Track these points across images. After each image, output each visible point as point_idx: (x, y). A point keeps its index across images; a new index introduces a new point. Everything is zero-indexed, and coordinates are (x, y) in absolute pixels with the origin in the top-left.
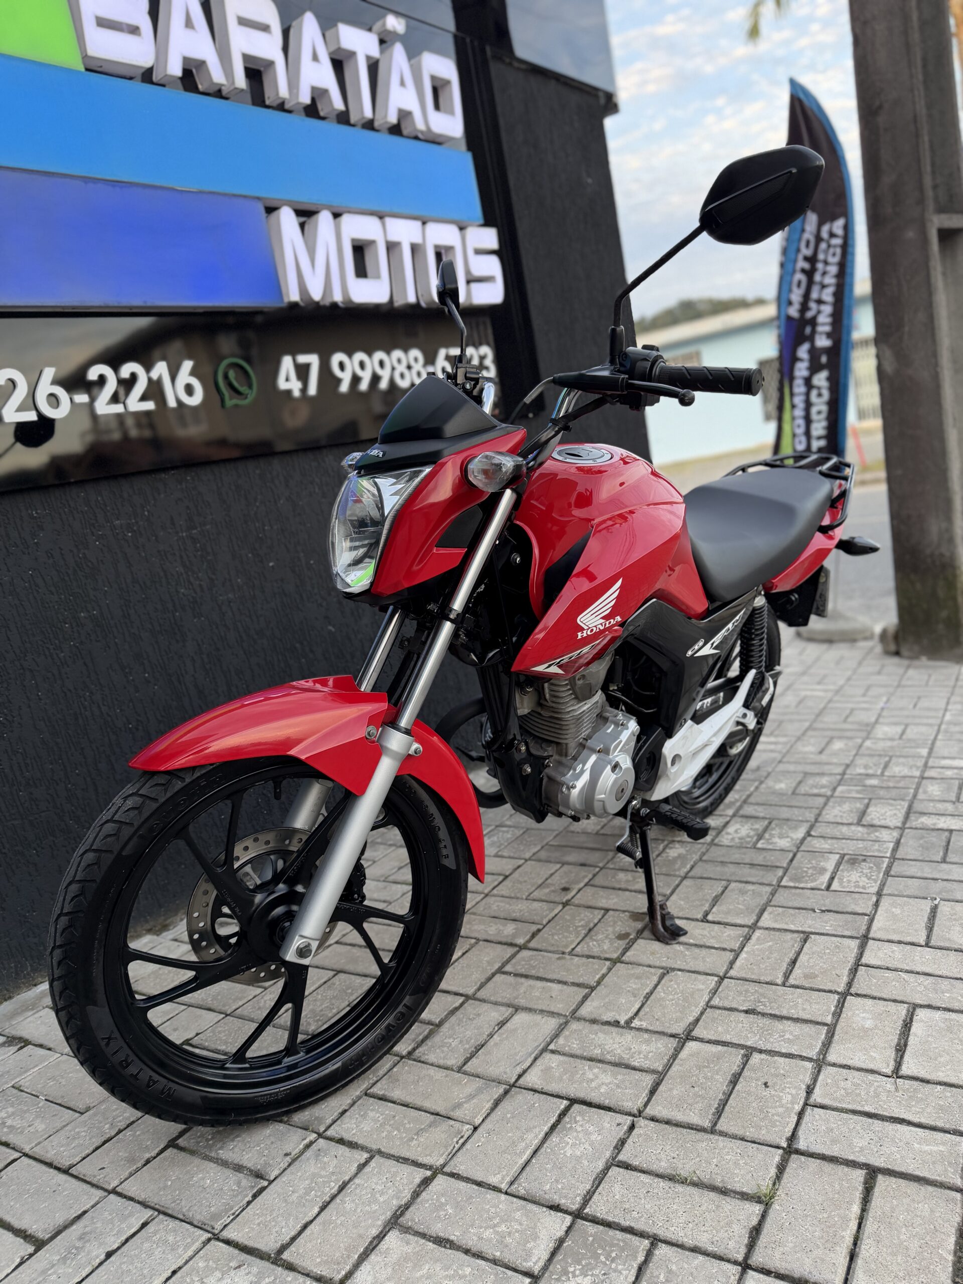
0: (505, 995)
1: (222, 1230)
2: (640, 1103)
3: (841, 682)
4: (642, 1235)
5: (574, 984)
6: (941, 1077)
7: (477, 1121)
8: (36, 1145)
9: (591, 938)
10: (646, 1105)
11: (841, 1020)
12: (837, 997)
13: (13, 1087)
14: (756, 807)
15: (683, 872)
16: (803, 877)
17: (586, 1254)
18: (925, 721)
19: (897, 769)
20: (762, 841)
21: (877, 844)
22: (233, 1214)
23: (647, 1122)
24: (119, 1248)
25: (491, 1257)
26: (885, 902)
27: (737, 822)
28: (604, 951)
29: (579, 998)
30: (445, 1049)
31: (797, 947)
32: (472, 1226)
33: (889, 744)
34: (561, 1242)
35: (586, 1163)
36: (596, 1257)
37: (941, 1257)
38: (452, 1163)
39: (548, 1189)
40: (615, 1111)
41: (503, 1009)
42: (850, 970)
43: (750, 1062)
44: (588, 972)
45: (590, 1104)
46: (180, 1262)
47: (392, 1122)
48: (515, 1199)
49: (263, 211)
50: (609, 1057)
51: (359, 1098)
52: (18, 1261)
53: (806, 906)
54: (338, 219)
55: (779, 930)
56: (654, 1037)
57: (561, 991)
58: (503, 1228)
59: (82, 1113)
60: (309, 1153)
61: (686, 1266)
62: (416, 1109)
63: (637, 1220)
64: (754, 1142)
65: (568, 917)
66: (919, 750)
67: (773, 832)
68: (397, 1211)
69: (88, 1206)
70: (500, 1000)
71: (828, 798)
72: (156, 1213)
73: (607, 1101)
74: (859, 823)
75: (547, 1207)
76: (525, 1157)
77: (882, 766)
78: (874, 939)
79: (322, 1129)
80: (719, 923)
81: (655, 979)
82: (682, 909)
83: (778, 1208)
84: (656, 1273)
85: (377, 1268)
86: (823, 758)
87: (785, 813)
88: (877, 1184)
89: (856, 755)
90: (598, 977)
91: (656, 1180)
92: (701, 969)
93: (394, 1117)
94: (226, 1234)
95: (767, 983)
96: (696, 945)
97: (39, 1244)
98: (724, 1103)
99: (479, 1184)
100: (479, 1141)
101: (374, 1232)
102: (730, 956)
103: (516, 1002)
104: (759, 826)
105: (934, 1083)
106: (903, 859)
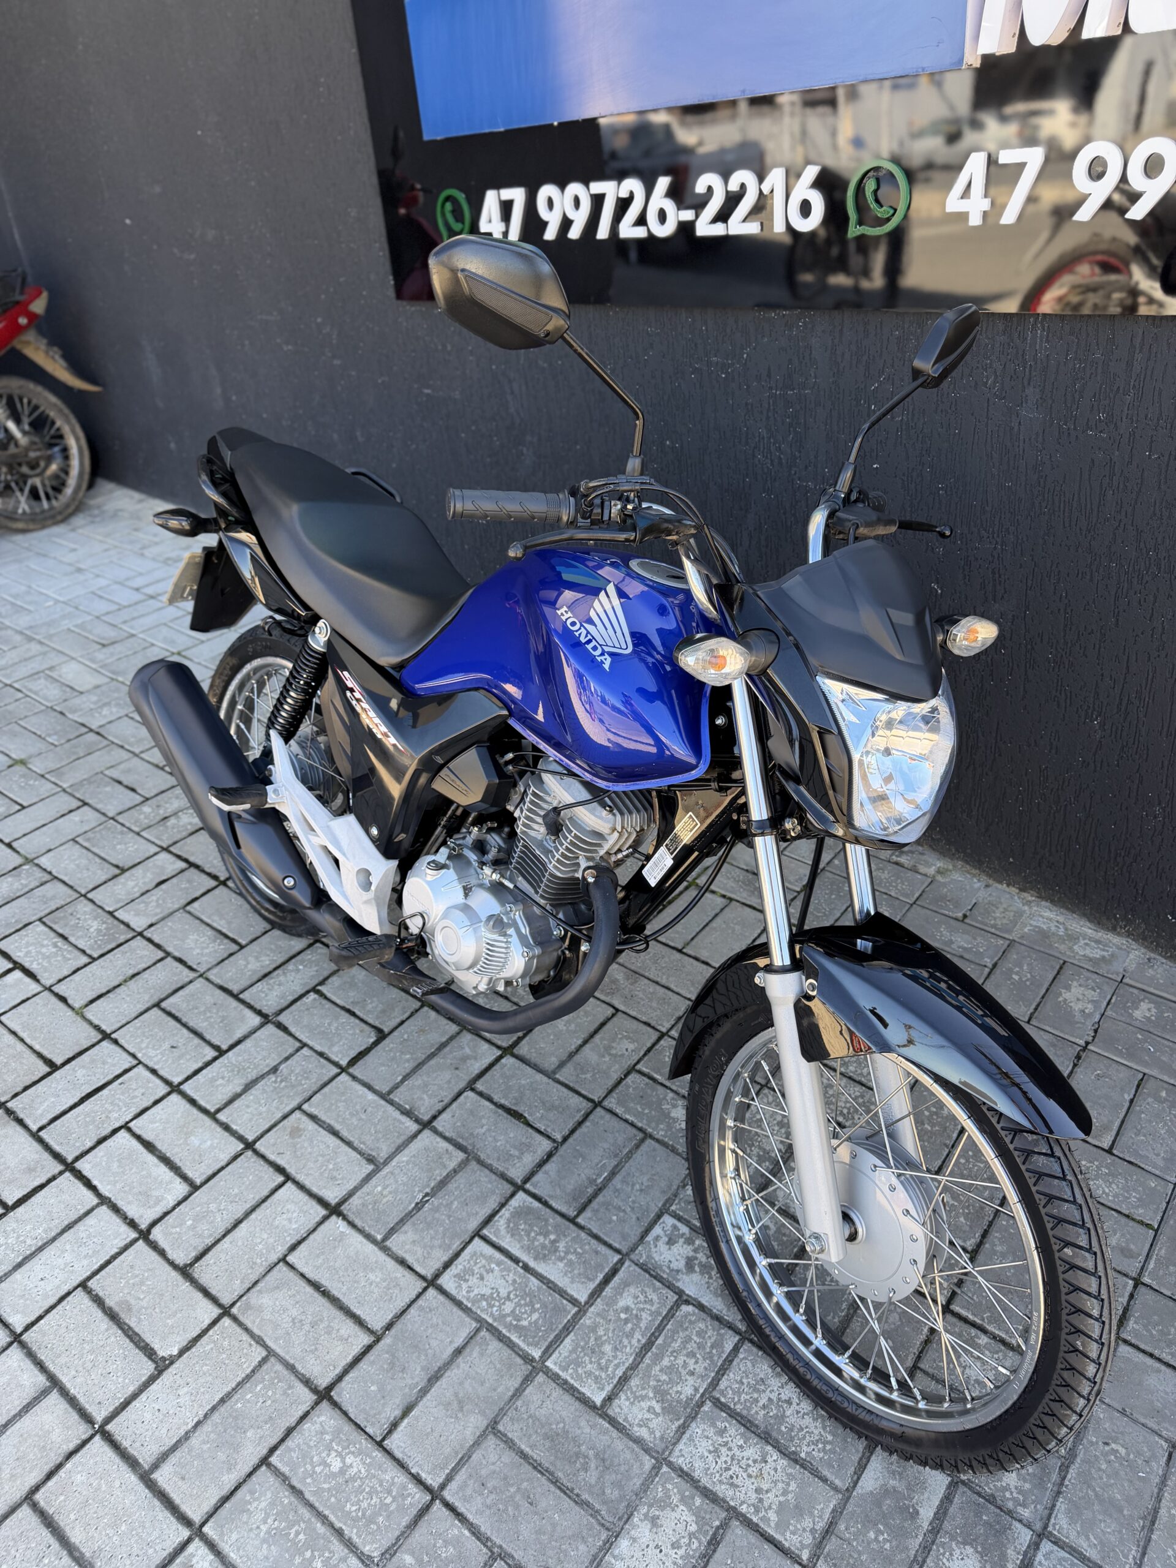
11: (215, 1126)
12: (250, 1138)
16: (530, 1225)
17: (110, 933)
23: (191, 978)
34: (127, 925)
36: (105, 936)
39: (168, 923)
40: (215, 965)
43: (208, 1048)
45: (232, 954)
50: (281, 972)
53: (445, 1191)
63: (115, 956)
75: (156, 922)
76: (206, 919)
78: (327, 1217)
80: (455, 1099)
81: (375, 1023)
88: (44, 1065)
92: (369, 1060)
95: (310, 1097)
99: (196, 899)
101: (192, 860)
102: (380, 1087)
105: (96, 1144)
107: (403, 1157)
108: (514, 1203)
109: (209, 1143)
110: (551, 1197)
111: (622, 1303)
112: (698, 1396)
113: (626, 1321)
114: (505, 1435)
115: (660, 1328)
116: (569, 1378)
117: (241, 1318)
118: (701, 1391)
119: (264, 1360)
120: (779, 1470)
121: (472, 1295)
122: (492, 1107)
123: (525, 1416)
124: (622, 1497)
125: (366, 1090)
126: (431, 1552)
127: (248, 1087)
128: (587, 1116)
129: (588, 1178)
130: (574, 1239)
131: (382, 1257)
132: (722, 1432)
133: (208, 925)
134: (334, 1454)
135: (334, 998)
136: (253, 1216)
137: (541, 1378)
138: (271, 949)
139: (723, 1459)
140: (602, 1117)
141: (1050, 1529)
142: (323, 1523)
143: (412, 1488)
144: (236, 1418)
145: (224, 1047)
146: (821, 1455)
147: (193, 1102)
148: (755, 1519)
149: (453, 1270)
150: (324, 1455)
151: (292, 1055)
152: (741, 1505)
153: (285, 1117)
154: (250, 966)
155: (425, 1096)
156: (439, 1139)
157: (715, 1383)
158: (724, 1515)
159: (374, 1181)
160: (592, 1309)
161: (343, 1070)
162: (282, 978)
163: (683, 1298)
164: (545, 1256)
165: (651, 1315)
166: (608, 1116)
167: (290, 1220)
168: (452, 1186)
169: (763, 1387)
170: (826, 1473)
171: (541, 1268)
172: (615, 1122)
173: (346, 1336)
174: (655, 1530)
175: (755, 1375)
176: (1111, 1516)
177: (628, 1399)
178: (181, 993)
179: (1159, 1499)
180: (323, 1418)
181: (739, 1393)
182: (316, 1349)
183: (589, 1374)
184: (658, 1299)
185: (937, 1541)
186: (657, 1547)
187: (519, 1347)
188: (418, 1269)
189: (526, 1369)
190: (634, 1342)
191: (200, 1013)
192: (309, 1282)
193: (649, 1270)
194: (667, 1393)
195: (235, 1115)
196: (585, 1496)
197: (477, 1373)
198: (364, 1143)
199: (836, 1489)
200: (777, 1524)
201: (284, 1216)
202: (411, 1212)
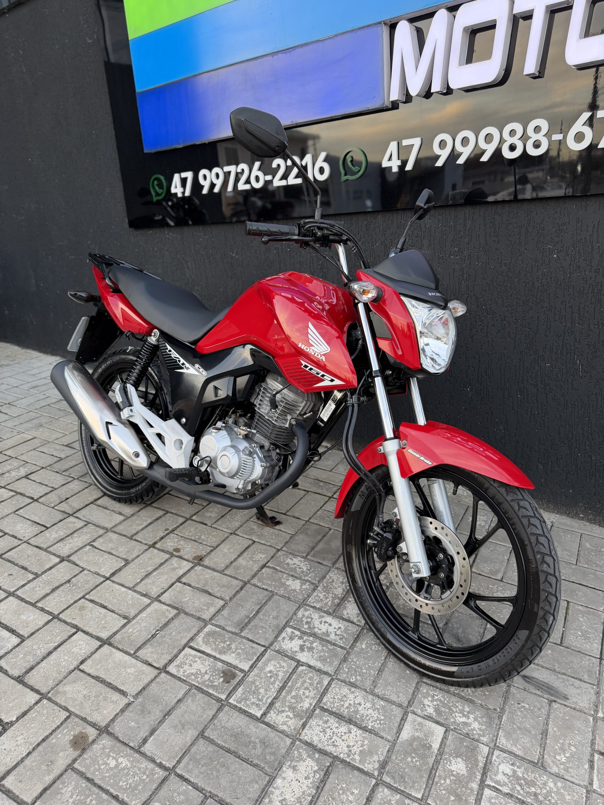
2: (32, 543)
7: (56, 508)
12: (56, 613)
31: (119, 612)
43: (30, 574)
45: (42, 531)
56: (73, 551)
80: (170, 587)
95: (89, 592)
107: (143, 615)
108: (206, 630)
109: (32, 617)
110: (226, 625)
111: (268, 669)
112: (312, 707)
113: (271, 677)
114: (209, 738)
115: (289, 678)
116: (242, 707)
117: (53, 698)
118: (314, 704)
119: (68, 718)
120: (358, 735)
121: (186, 674)
122: (191, 588)
123: (219, 727)
124: (276, 760)
125: (120, 587)
126: (171, 800)
127: (53, 590)
128: (242, 588)
129: (245, 615)
130: (239, 643)
131: (134, 661)
132: (326, 722)
133: (28, 519)
134: (111, 758)
135: (100, 548)
136: (59, 649)
137: (226, 708)
138: (64, 529)
139: (328, 734)
140: (250, 588)
141: (497, 744)
142: (106, 794)
143: (157, 769)
144: (52, 748)
145: (39, 573)
146: (379, 726)
147: (22, 600)
148: (348, 760)
149: (175, 664)
150: (105, 759)
151: (77, 574)
152: (340, 754)
153: (75, 602)
154: (52, 536)
155: (154, 587)
156: (162, 605)
157: (320, 700)
158: (331, 760)
159: (128, 627)
160: (252, 673)
161: (108, 579)
162: (71, 541)
163: (299, 663)
164: (224, 652)
165: (283, 673)
166: (253, 587)
167: (81, 649)
168: (171, 626)
169: (345, 699)
170: (382, 734)
171: (223, 657)
172: (257, 590)
173: (115, 700)
174: (295, 772)
175: (341, 694)
176: (526, 735)
177: (275, 713)
178: (14, 550)
179: (547, 724)
180: (104, 741)
181: (334, 703)
182: (98, 709)
183: (253, 703)
184: (287, 666)
185: (443, 757)
186: (297, 780)
187: (214, 695)
188: (155, 665)
189: (218, 705)
190: (276, 686)
191: (25, 559)
192: (93, 677)
193: (282, 653)
194: (296, 708)
195: (47, 603)
196: (256, 761)
197: (191, 710)
198: (121, 610)
199: (388, 741)
200: (360, 761)
201: (77, 647)
202: (149, 639)
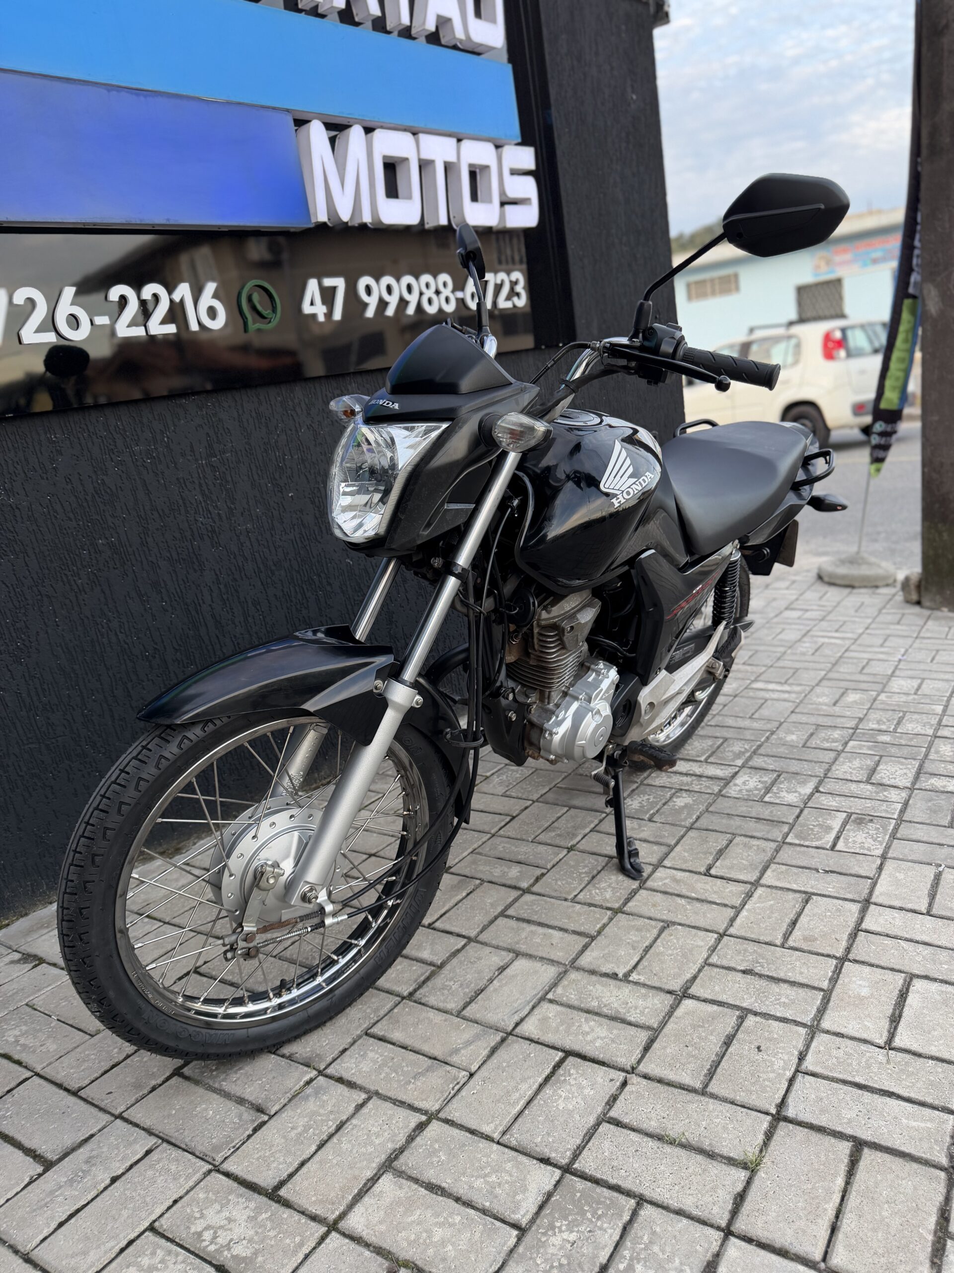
0: (506, 939)
1: (223, 1162)
2: (633, 1060)
3: (861, 631)
4: (628, 1194)
5: (575, 932)
6: (933, 1051)
7: (473, 1068)
8: (48, 1065)
9: (594, 886)
10: (639, 1062)
11: (838, 986)
12: (834, 962)
13: (27, 1005)
14: (766, 759)
15: (687, 823)
16: (809, 835)
17: (573, 1210)
18: (942, 676)
19: (909, 726)
20: (769, 795)
21: (885, 804)
22: (234, 1147)
23: (639, 1079)
24: (123, 1174)
25: (480, 1207)
26: (889, 866)
27: (745, 774)
28: (606, 900)
29: (579, 947)
30: (446, 992)
31: (798, 907)
32: (464, 1174)
33: (904, 698)
34: (549, 1195)
35: (578, 1117)
36: (583, 1213)
37: (921, 1236)
38: (447, 1109)
39: (539, 1142)
40: (608, 1066)
41: (504, 953)
42: (850, 934)
43: (745, 1024)
44: (589, 921)
45: (584, 1057)
46: (182, 1192)
47: (391, 1064)
48: (506, 1150)
49: (292, 123)
50: (605, 1011)
51: (360, 1037)
52: (27, 1180)
53: (810, 866)
54: (369, 135)
55: (781, 889)
56: (651, 993)
57: (562, 938)
58: (493, 1178)
59: (92, 1036)
60: (309, 1090)
61: (670, 1229)
62: (415, 1052)
63: (625, 1178)
64: (743, 1107)
65: (572, 863)
66: (934, 707)
67: (782, 786)
68: (391, 1154)
69: (95, 1130)
70: (501, 944)
71: (839, 753)
72: (160, 1141)
73: (602, 1056)
74: (868, 781)
75: (538, 1159)
76: (518, 1108)
77: (895, 722)
78: (875, 904)
79: (322, 1067)
80: (722, 878)
81: (655, 932)
82: (686, 861)
83: (763, 1175)
84: (640, 1234)
85: (370, 1211)
86: (837, 710)
87: (794, 766)
88: (863, 1158)
89: (870, 708)
90: (599, 926)
91: (646, 1139)
92: (701, 924)
93: (393, 1059)
94: (226, 1167)
95: (766, 943)
96: (697, 899)
97: (48, 1165)
98: (716, 1065)
99: (472, 1132)
100: (474, 1088)
101: (369, 1174)
102: (731, 913)
103: (517, 947)
104: (768, 778)
105: (926, 1057)
106: (910, 822)
108: (797, 842)
127: (779, 981)
136: (906, 937)
147: (822, 1009)
149: (866, 852)
151: (723, 967)
153: (797, 949)
155: (727, 891)
156: (765, 877)
159: (825, 893)
161: (723, 934)
168: (802, 864)
188: (879, 863)
191: (697, 1048)
195: (817, 978)
202: (838, 874)
